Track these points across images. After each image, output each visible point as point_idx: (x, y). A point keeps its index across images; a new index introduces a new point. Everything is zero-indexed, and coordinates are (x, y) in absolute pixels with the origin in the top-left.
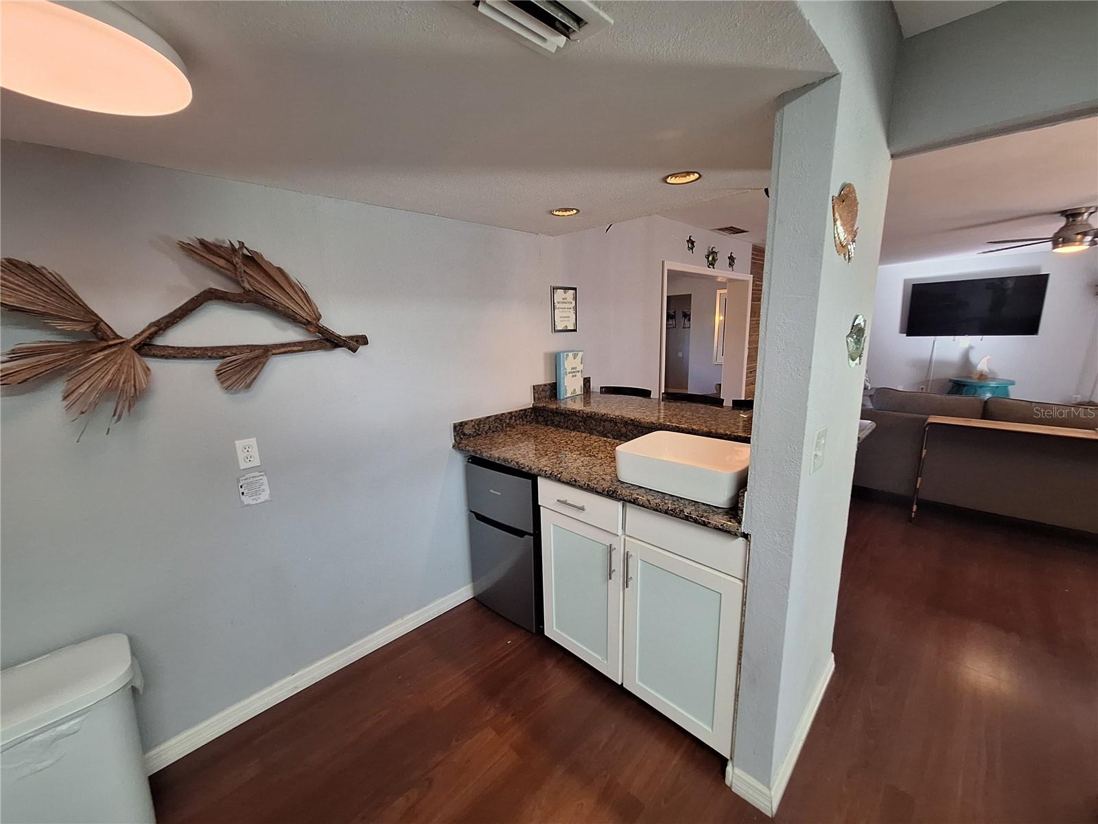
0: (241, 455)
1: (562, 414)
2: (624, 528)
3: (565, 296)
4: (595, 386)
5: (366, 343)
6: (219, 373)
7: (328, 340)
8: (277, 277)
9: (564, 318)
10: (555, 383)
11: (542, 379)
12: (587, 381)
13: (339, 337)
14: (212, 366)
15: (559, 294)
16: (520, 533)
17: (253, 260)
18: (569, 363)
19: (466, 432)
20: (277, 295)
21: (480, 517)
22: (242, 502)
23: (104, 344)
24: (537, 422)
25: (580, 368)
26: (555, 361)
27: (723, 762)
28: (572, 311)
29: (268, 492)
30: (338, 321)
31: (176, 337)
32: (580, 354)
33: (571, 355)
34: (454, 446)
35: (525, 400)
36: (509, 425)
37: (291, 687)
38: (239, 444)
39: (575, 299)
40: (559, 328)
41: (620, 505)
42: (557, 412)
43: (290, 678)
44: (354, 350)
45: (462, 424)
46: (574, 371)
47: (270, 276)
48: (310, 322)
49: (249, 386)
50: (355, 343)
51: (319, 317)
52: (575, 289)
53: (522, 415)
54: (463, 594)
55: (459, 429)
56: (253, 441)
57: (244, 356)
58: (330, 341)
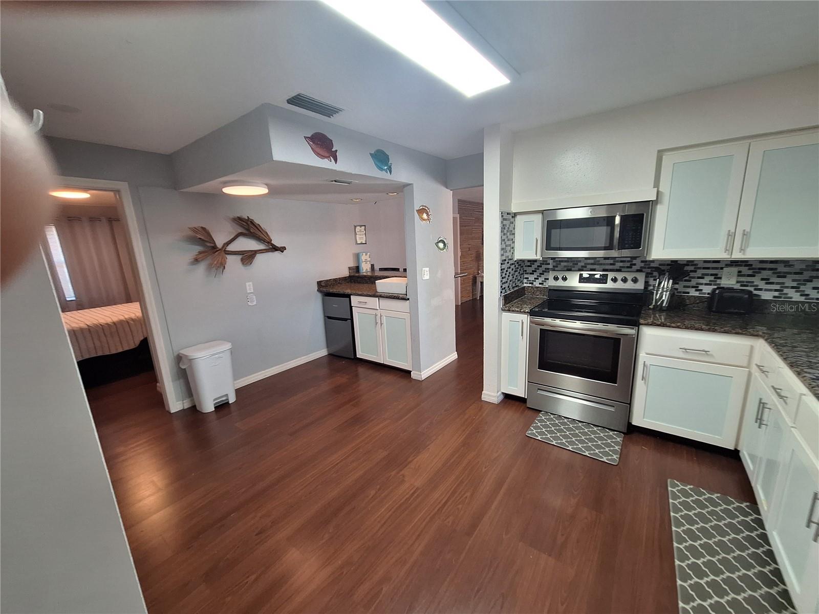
0: (248, 288)
1: (361, 278)
2: (379, 307)
3: (360, 229)
4: (377, 268)
5: (286, 249)
6: (242, 260)
7: (274, 248)
8: (258, 227)
9: (361, 238)
10: (358, 266)
11: (352, 264)
12: (372, 266)
13: (278, 247)
14: (239, 257)
15: (358, 229)
16: (346, 320)
17: (252, 222)
18: (364, 257)
19: (323, 285)
20: (259, 234)
21: (329, 318)
22: (248, 304)
23: (216, 250)
24: (351, 282)
25: (369, 259)
26: (357, 257)
27: (409, 372)
28: (364, 235)
29: (255, 302)
30: (277, 242)
31: (231, 248)
32: (369, 253)
33: (364, 254)
34: (318, 290)
35: (346, 273)
36: (339, 283)
37: (264, 375)
38: (247, 284)
39: (365, 230)
40: (359, 242)
41: (377, 299)
42: (359, 277)
43: (263, 372)
44: (283, 252)
45: (321, 282)
46: (366, 261)
47: (256, 226)
48: (268, 241)
49: (251, 264)
50: (282, 249)
51: (271, 240)
52: (365, 226)
53: (344, 279)
54: (323, 352)
55: (319, 283)
56: (251, 283)
57: (249, 254)
58: (275, 249)
